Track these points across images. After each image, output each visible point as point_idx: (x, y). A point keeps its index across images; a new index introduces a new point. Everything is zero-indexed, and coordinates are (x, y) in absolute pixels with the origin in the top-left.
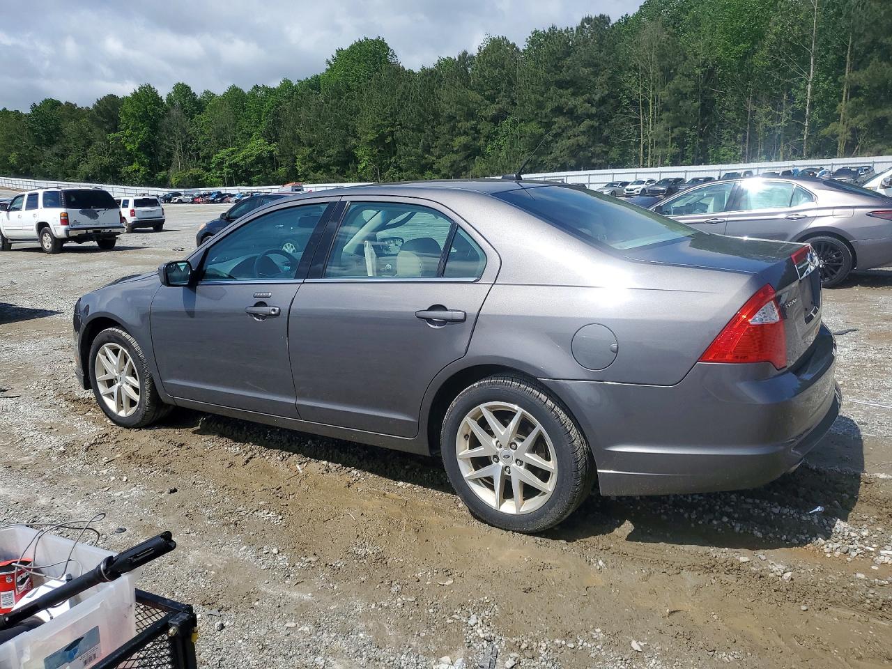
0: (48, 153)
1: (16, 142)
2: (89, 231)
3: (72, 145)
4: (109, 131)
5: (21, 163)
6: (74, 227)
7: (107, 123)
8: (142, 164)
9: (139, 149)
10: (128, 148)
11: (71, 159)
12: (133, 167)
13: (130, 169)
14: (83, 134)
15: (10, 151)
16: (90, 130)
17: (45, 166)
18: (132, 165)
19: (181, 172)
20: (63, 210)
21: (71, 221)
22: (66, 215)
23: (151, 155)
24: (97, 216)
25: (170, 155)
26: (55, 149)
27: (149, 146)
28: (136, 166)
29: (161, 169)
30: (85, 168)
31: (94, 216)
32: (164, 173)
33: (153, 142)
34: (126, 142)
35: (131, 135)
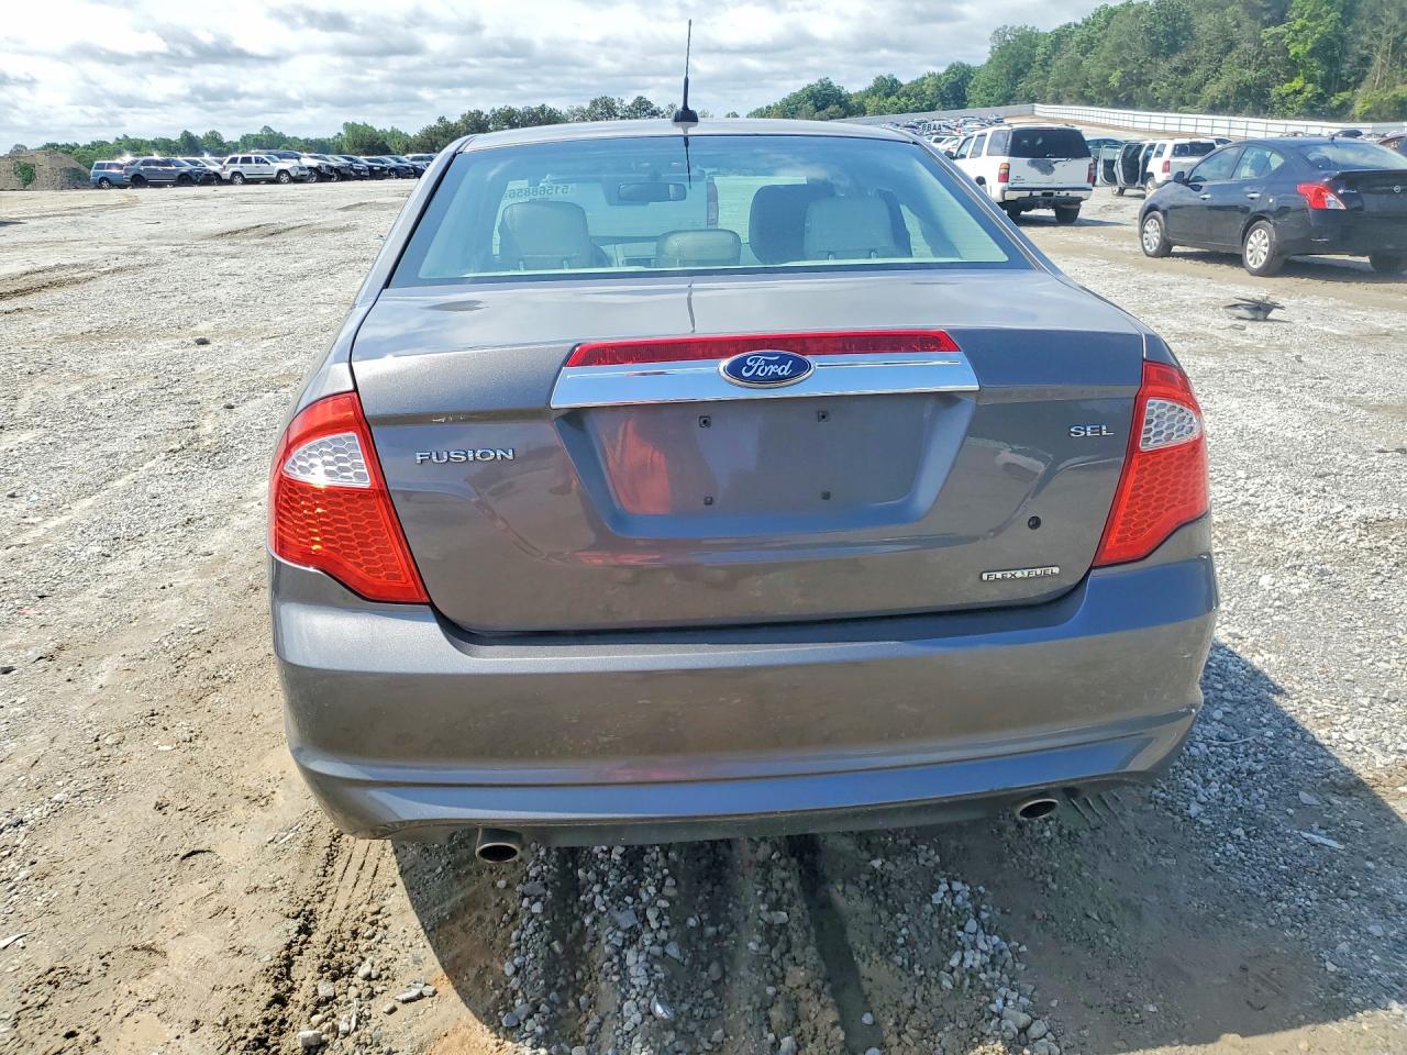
0: (1164, 66)
1: (1125, 53)
2: (1035, 193)
3: (1202, 52)
4: (1267, 24)
5: (1123, 86)
6: (1015, 186)
7: (1268, 10)
8: (1310, 79)
9: (1312, 53)
10: (1292, 52)
11: (1197, 75)
12: (1293, 84)
13: (1287, 88)
14: (1223, 30)
15: (1113, 67)
16: (1238, 26)
17: (1155, 89)
18: (1291, 81)
19: (1376, 92)
20: (1006, 159)
21: (1012, 176)
22: (1008, 167)
23: (1332, 62)
24: (1053, 169)
25: (1366, 61)
26: (1176, 61)
27: (1332, 46)
28: (1298, 83)
29: (1345, 87)
30: (1212, 90)
31: (1048, 169)
32: (1345, 95)
33: (1342, 39)
34: (1293, 40)
35: (1304, 27)
